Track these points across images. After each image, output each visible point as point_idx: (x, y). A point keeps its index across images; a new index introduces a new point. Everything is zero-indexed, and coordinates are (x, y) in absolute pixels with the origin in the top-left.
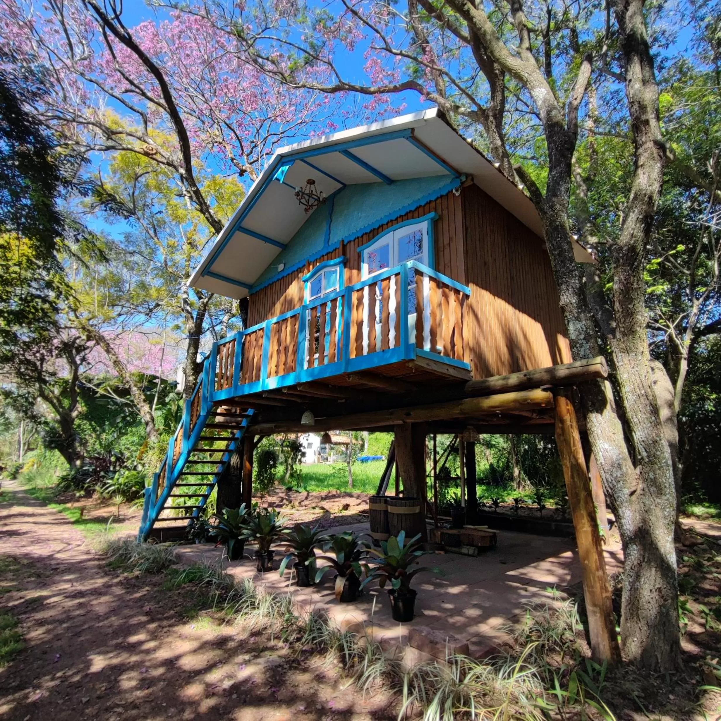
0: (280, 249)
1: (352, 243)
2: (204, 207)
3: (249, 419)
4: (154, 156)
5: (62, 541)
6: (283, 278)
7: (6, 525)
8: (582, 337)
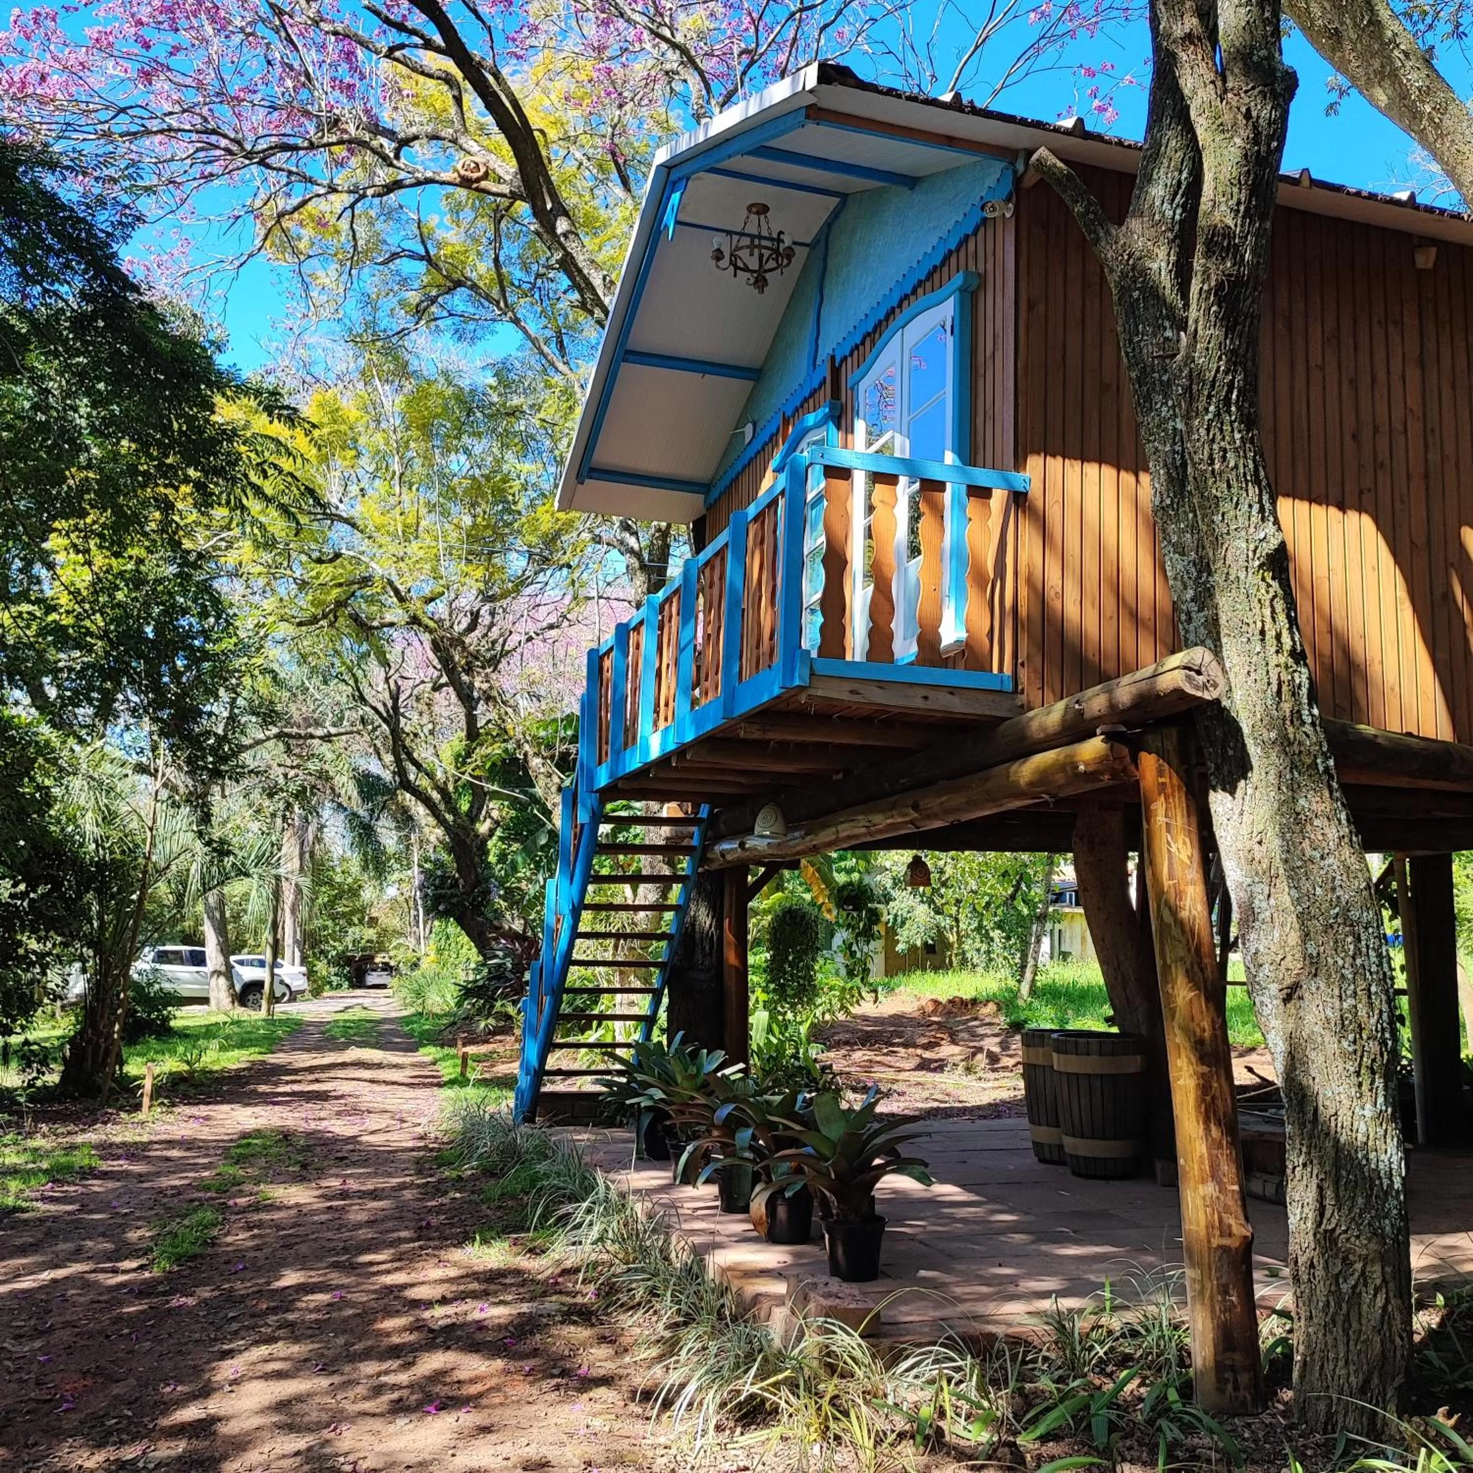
0: (750, 384)
1: (849, 360)
2: (588, 295)
3: (703, 826)
4: (484, 184)
5: (393, 1114)
6: (751, 460)
7: (317, 1081)
8: (1190, 594)
